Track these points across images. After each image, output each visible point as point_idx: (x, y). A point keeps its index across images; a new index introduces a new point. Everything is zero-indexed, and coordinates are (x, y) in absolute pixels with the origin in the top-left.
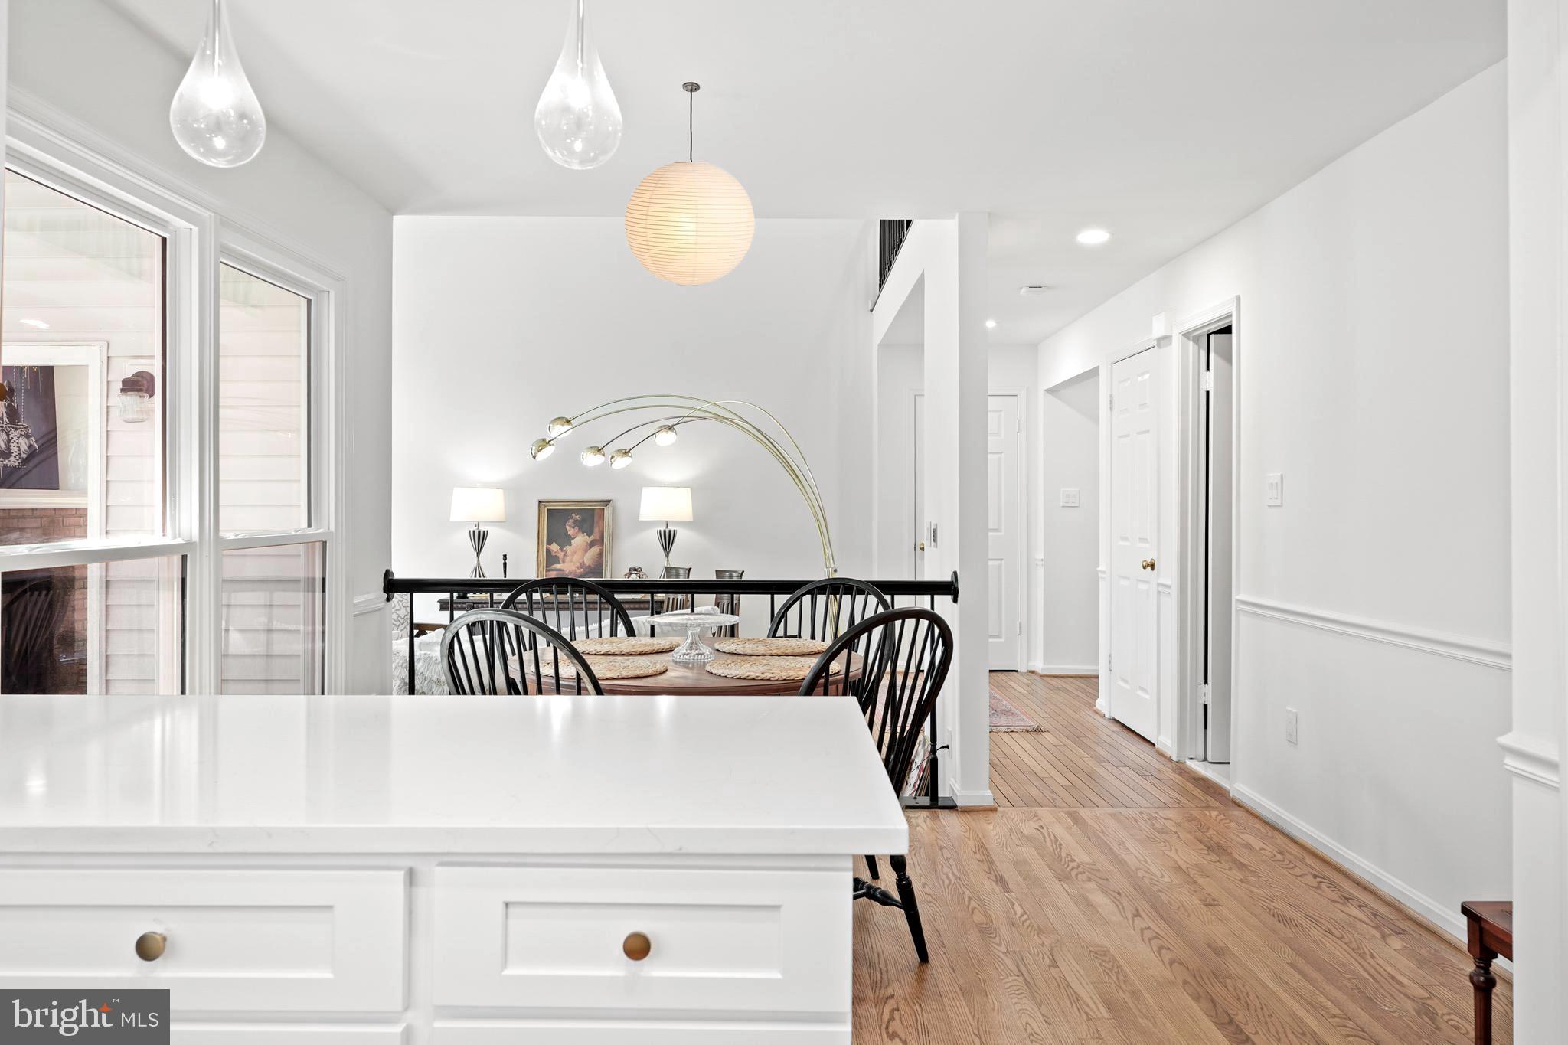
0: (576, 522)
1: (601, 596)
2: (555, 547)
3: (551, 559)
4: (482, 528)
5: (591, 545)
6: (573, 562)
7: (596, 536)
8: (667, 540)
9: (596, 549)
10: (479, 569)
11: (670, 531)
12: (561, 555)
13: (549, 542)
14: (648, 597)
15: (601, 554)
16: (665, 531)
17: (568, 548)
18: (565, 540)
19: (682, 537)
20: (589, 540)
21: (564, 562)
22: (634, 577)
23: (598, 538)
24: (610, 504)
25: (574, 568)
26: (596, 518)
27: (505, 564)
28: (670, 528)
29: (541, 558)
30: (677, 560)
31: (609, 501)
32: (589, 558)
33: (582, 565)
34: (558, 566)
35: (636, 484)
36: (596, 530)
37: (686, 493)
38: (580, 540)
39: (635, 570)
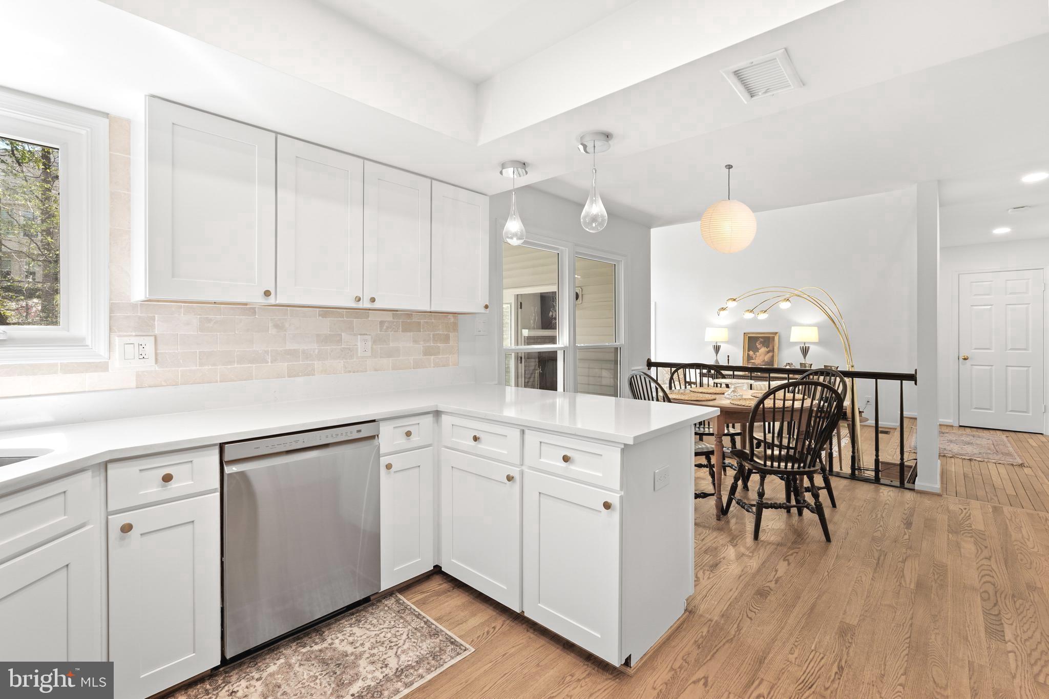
0: (761, 342)
1: (715, 371)
2: (751, 353)
3: (749, 358)
4: (718, 344)
5: (768, 352)
6: (760, 358)
7: (771, 348)
8: (805, 351)
9: (770, 354)
10: (717, 361)
11: (806, 347)
12: (754, 356)
13: (749, 351)
14: (786, 376)
15: (773, 356)
16: (803, 347)
17: (757, 353)
18: (756, 350)
19: (813, 349)
20: (767, 350)
21: (755, 359)
22: (788, 367)
23: (771, 349)
24: (778, 334)
25: (760, 362)
26: (770, 341)
27: (728, 360)
28: (806, 345)
29: (745, 358)
30: (808, 360)
31: (777, 333)
32: (767, 358)
33: (764, 361)
34: (753, 361)
35: (790, 324)
36: (771, 346)
37: (816, 329)
38: (763, 350)
39: (789, 364)
